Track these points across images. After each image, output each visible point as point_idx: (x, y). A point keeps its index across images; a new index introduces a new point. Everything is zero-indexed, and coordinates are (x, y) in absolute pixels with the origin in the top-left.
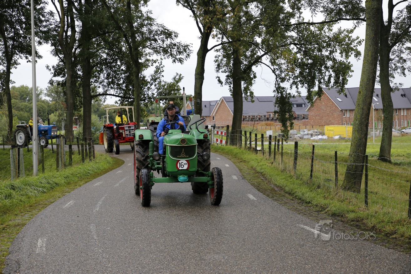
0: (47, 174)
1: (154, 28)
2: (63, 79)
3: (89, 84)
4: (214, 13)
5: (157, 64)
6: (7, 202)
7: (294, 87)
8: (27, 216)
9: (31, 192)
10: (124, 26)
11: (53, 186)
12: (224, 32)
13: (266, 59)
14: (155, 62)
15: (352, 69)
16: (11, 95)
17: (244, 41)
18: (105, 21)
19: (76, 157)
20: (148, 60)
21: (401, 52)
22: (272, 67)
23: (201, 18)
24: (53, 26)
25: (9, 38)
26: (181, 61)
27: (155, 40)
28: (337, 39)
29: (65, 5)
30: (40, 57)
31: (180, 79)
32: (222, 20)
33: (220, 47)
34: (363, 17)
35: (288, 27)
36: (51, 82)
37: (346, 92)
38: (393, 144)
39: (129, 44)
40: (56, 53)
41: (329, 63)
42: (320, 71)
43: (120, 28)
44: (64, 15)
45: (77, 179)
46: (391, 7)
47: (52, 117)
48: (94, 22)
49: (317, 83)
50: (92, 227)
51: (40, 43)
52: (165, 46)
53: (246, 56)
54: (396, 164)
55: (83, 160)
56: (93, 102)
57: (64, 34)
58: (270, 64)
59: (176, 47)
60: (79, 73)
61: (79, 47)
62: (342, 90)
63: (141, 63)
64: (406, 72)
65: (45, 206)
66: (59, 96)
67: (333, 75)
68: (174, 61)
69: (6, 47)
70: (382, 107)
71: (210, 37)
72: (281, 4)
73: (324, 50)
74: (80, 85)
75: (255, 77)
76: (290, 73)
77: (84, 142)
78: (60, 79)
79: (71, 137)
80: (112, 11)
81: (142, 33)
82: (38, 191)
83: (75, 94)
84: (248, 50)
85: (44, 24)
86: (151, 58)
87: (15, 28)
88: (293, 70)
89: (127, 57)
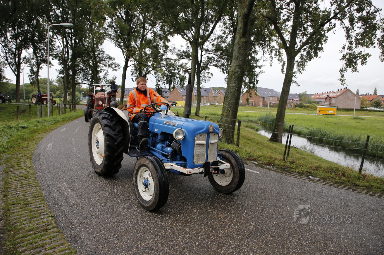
0: (54, 116)
1: (105, 56)
2: (63, 75)
3: (75, 78)
4: (131, 51)
5: (106, 71)
6: (35, 128)
7: (164, 84)
8: (44, 134)
9: (46, 124)
10: (91, 54)
11: (57, 122)
12: (135, 60)
13: (153, 72)
14: (105, 70)
15: (187, 79)
16: (39, 82)
17: (143, 64)
18: (82, 51)
19: (68, 110)
20: (101, 69)
21: (205, 73)
22: (155, 76)
23: (125, 53)
24: (59, 52)
25: (39, 56)
26: (116, 70)
27: (105, 61)
28: (181, 66)
29: (65, 43)
30: (53, 65)
31: (116, 78)
32: (134, 54)
33: (133, 66)
34: (191, 59)
35: (162, 59)
36: (58, 77)
37: (184, 88)
38: (200, 109)
39: (93, 62)
40: (60, 64)
41: (178, 76)
42: (174, 78)
43: (90, 55)
44: (64, 47)
45: (67, 119)
46: (202, 56)
47: (58, 92)
48: (77, 51)
49: (173, 83)
50: (73, 140)
51: (53, 59)
52: (109, 64)
53: (144, 70)
54: (201, 117)
55: (71, 111)
56: (77, 86)
57: (64, 56)
58: (154, 74)
59: (114, 64)
60: (71, 73)
61: (70, 62)
62: (182, 87)
63: (99, 71)
64: (206, 81)
65: (52, 130)
66: (61, 83)
67: (179, 80)
68: (113, 70)
69: (37, 60)
70: (197, 95)
71: (129, 61)
72: (159, 50)
73: (176, 70)
74: (71, 78)
75: (148, 79)
76: (162, 79)
77: (71, 103)
78: (62, 75)
79: (66, 101)
80: (86, 47)
81: (99, 58)
82: (50, 124)
83: (68, 82)
84: (145, 68)
85: (55, 51)
86: (103, 68)
87: (41, 52)
88: (163, 78)
89: (92, 67)
